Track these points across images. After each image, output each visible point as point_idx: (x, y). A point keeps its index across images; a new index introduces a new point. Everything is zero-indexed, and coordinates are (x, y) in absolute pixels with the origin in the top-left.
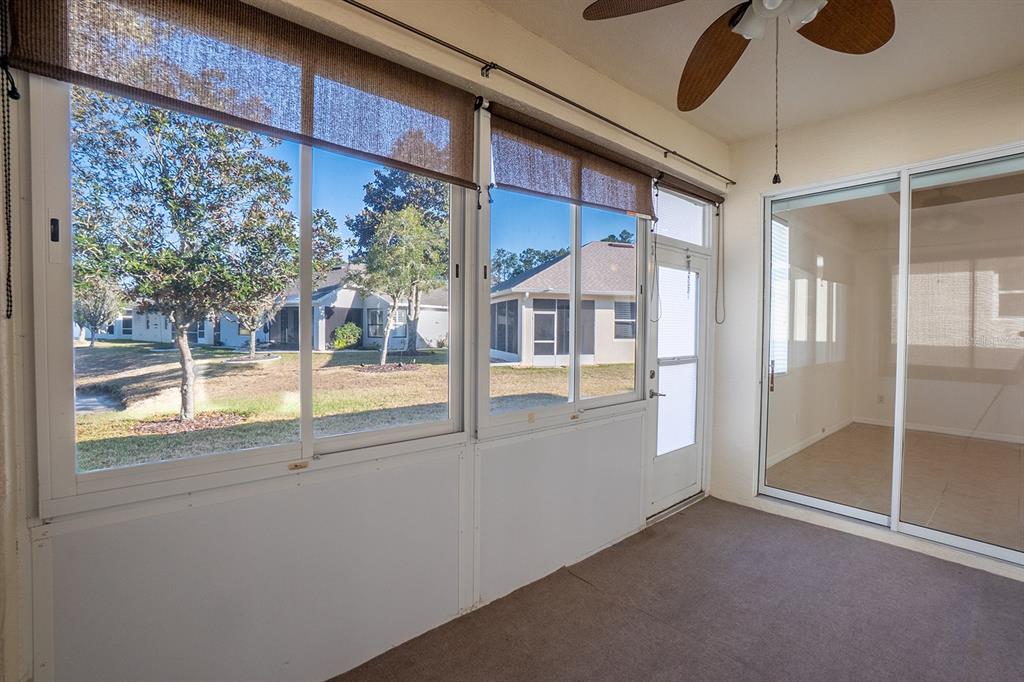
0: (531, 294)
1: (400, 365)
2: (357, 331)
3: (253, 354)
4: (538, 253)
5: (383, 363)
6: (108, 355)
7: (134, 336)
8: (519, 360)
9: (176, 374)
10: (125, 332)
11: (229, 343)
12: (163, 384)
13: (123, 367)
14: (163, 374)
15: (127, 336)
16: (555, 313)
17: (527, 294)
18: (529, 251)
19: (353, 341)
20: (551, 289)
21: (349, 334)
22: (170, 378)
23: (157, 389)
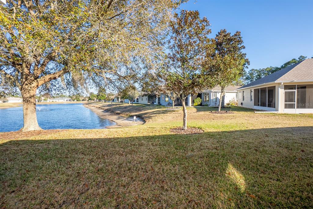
0: (284, 83)
1: (227, 112)
2: (200, 100)
3: (173, 108)
4: (256, 70)
5: (219, 111)
6: (136, 107)
7: (139, 103)
8: (277, 110)
9: (154, 113)
10: (137, 102)
11: (163, 104)
12: (152, 115)
13: (141, 110)
14: (151, 112)
15: (137, 103)
16: (296, 91)
17: (282, 83)
18: (252, 70)
19: (199, 103)
20: (296, 81)
21: (198, 101)
22: (154, 114)
23: (151, 117)
